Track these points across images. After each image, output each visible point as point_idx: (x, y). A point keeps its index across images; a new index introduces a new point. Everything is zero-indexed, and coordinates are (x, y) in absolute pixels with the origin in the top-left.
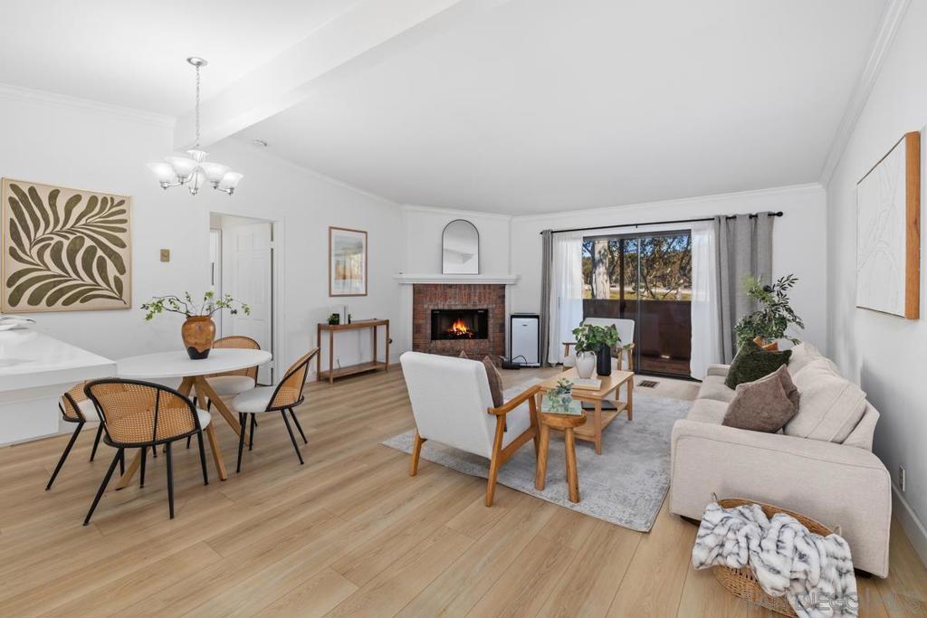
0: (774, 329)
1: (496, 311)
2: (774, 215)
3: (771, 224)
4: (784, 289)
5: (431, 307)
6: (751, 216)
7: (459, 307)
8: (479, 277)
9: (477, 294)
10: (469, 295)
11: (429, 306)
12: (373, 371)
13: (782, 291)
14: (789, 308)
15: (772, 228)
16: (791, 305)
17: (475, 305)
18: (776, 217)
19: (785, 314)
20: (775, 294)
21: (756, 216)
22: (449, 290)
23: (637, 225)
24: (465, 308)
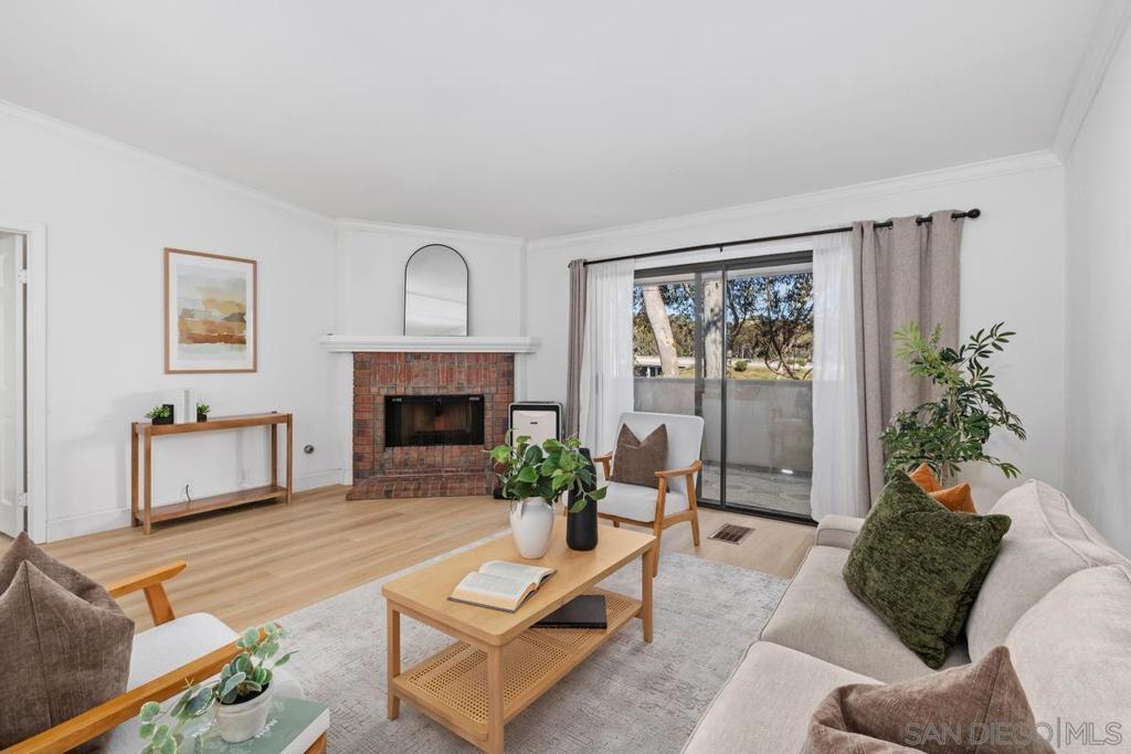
0: (963, 439)
1: (498, 398)
2: (964, 215)
3: (958, 236)
4: (984, 355)
5: (384, 392)
6: (920, 221)
7: (433, 392)
8: (470, 339)
9: (465, 369)
10: (451, 371)
11: (380, 391)
12: (272, 502)
13: (979, 359)
14: (995, 397)
15: (960, 242)
16: (997, 389)
17: (459, 389)
18: (967, 218)
19: (986, 408)
20: (964, 366)
21: (929, 220)
22: (414, 363)
23: (721, 246)
24: (443, 392)
